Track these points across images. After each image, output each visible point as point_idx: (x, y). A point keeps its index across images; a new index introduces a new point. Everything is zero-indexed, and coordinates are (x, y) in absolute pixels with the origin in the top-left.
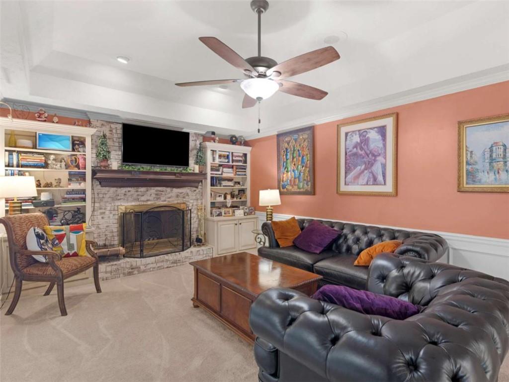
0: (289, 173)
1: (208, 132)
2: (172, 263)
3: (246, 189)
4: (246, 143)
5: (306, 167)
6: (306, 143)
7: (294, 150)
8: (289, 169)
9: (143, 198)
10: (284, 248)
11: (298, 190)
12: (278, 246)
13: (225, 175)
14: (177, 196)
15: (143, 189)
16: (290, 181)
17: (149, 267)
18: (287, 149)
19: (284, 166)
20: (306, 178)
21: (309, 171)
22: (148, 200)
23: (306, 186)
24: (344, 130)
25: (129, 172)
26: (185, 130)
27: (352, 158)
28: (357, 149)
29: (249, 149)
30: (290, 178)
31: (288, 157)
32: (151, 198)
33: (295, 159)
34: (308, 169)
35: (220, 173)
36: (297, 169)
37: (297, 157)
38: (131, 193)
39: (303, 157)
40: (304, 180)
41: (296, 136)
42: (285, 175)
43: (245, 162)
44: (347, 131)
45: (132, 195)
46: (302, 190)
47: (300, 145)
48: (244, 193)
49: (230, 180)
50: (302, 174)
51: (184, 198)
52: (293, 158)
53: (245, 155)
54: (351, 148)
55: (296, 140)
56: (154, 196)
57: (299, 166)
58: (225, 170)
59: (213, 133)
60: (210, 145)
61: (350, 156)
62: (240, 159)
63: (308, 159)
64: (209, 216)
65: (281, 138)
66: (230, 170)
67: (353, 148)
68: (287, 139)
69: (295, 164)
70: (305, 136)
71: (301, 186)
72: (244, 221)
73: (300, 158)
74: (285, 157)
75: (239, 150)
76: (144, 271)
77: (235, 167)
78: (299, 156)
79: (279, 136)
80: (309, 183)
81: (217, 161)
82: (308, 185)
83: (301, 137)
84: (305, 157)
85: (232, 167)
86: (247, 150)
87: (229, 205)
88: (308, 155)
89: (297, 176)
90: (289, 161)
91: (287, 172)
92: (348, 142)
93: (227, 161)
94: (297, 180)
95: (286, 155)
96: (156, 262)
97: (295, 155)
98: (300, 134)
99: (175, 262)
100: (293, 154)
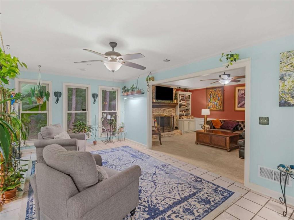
0: (212, 103)
1: (178, 88)
2: (171, 135)
3: (190, 109)
4: (190, 91)
5: (220, 101)
6: (220, 92)
7: (214, 95)
8: (212, 101)
9: (160, 112)
10: (218, 129)
11: (216, 109)
12: (214, 128)
13: (183, 104)
14: (169, 111)
15: (159, 109)
16: (212, 106)
17: (165, 135)
18: (211, 94)
19: (209, 100)
20: (220, 105)
21: (221, 103)
22: (161, 113)
23: (220, 108)
24: (237, 89)
25: (159, 103)
26: (171, 87)
27: (241, 98)
28: (243, 95)
29: (191, 93)
30: (212, 105)
31: (211, 97)
32: (161, 112)
33: (215, 98)
34: (221, 102)
35: (181, 103)
36: (216, 102)
37: (216, 97)
38: (157, 110)
39: (219, 97)
40: (219, 106)
41: (215, 90)
42: (210, 104)
43: (189, 98)
44: (239, 89)
45: (157, 111)
46: (218, 109)
47: (217, 93)
48: (188, 110)
49: (184, 105)
50: (218, 104)
51: (170, 112)
52: (214, 97)
53: (189, 96)
54: (240, 95)
55: (215, 91)
56: (162, 111)
57: (217, 101)
58: (183, 101)
59: (180, 88)
60: (180, 92)
61: (240, 98)
62: (187, 97)
63: (221, 98)
64: (179, 119)
65: (208, 90)
66: (184, 101)
67: (241, 95)
68: (211, 90)
69: (214, 100)
70: (220, 90)
71: (218, 108)
72: (191, 121)
73: (217, 98)
74: (210, 97)
75: (187, 94)
76: (164, 137)
77: (186, 100)
78: (217, 97)
79: (207, 89)
80: (222, 107)
81: (181, 98)
82: (221, 107)
83: (218, 90)
84: (219, 98)
85: (185, 100)
86: (190, 94)
87: (184, 115)
88: (221, 97)
89: (215, 104)
90: (211, 99)
91: (211, 102)
92: (239, 93)
93: (183, 98)
94: (215, 106)
95: (210, 96)
96: (167, 134)
97: (215, 96)
98: (217, 89)
99: (172, 135)
100: (214, 96)
